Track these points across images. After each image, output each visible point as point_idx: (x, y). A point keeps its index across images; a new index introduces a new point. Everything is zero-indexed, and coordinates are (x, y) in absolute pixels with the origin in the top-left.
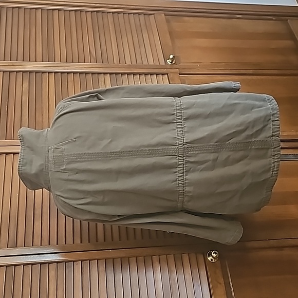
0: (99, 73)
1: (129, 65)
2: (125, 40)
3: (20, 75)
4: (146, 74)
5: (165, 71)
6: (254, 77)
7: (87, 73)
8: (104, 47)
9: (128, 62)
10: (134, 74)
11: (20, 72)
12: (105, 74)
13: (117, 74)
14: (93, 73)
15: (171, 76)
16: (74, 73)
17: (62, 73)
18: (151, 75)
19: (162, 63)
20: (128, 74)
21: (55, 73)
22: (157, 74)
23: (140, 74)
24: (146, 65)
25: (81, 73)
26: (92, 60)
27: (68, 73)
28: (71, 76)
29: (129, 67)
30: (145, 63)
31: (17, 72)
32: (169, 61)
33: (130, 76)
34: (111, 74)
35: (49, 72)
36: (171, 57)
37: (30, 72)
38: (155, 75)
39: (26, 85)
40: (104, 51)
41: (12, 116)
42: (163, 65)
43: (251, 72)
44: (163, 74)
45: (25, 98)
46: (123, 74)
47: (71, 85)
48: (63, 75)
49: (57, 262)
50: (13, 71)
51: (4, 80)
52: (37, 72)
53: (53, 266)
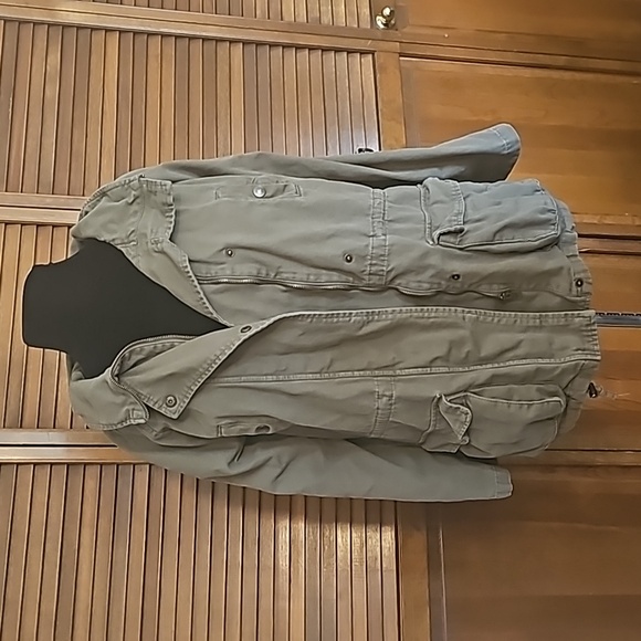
0: (219, 40)
1: (290, 24)
3: (42, 32)
4: (324, 50)
5: (367, 45)
6: (567, 75)
7: (191, 38)
9: (289, 17)
10: (298, 48)
11: (42, 23)
12: (232, 41)
13: (259, 44)
14: (205, 39)
15: (380, 58)
16: (164, 35)
17: (136, 33)
18: (336, 52)
19: (366, 24)
20: (284, 47)
21: (121, 32)
22: (350, 52)
23: (311, 48)
24: (327, 27)
25: (177, 37)
26: (207, 4)
27: (150, 34)
28: (155, 42)
29: (294, 28)
30: (326, 19)
31: (36, 24)
32: (380, 21)
33: (287, 52)
34: (245, 43)
35: (107, 30)
36: (387, 11)
37: (65, 26)
38: (345, 54)
39: (54, 58)
41: (21, 135)
42: (365, 30)
43: (562, 61)
44: (363, 53)
46: (272, 45)
47: (154, 64)
48: (138, 38)
49: (101, 465)
50: (27, 22)
51: (6, 44)
52: (79, 27)
53: (93, 472)
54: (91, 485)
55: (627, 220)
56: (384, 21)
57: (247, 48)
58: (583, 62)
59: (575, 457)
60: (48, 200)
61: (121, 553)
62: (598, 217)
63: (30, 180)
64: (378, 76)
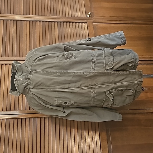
0: (52, 22)
1: (67, 17)
2: (66, 2)
3: (12, 22)
4: (76, 23)
5: (85, 21)
6: (131, 25)
7: (46, 21)
8: (55, 7)
9: (67, 16)
10: (70, 22)
11: (12, 20)
12: (55, 22)
13: (61, 22)
14: (49, 22)
15: (88, 24)
16: (39, 21)
17: (33, 21)
18: (78, 23)
19: (85, 16)
20: (67, 22)
21: (30, 21)
22: (81, 23)
23: (73, 22)
24: (76, 18)
25: (42, 21)
26: (49, 14)
27: (36, 21)
28: (38, 23)
29: (69, 18)
30: (76, 16)
31: (10, 20)
32: (88, 16)
33: (67, 23)
34: (58, 22)
35: (27, 21)
36: (89, 13)
37: (17, 20)
38: (80, 23)
39: (15, 27)
40: (55, 9)
41: (8, 45)
42: (85, 18)
43: (130, 22)
44: (84, 23)
45: (15, 35)
46: (64, 22)
47: (37, 28)
48: (34, 22)
49: (29, 118)
50: (9, 20)
51: (4, 25)
52: (20, 21)
53: (27, 120)
54: (27, 123)
55: (147, 56)
56: (89, 15)
57: (58, 23)
58: (134, 22)
59: (139, 111)
60: (15, 59)
61: (35, 138)
62: (141, 56)
63: (11, 54)
64: (88, 28)
